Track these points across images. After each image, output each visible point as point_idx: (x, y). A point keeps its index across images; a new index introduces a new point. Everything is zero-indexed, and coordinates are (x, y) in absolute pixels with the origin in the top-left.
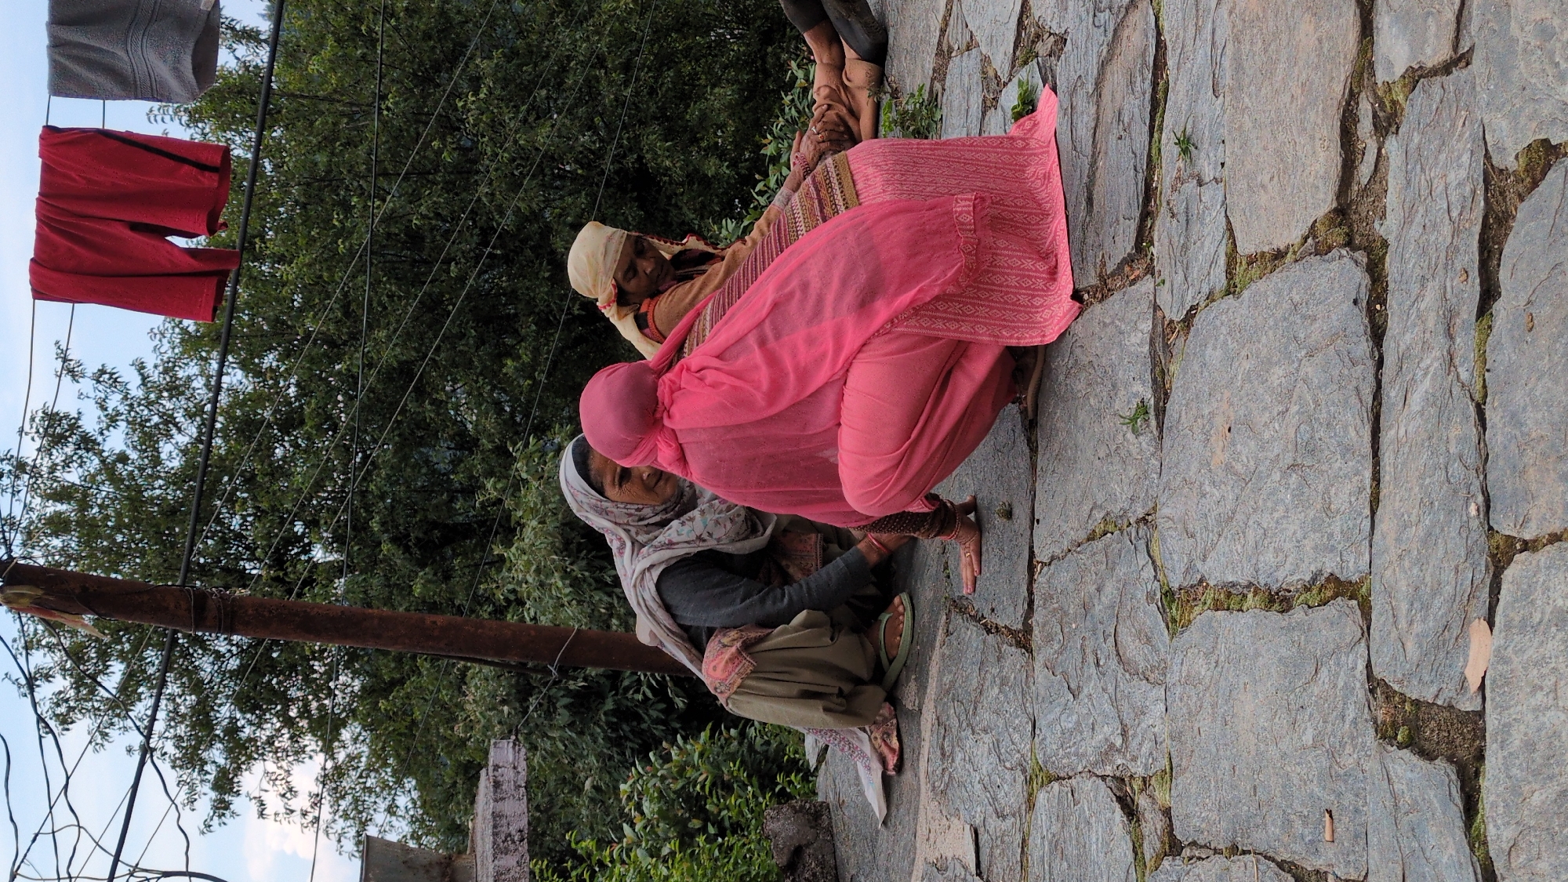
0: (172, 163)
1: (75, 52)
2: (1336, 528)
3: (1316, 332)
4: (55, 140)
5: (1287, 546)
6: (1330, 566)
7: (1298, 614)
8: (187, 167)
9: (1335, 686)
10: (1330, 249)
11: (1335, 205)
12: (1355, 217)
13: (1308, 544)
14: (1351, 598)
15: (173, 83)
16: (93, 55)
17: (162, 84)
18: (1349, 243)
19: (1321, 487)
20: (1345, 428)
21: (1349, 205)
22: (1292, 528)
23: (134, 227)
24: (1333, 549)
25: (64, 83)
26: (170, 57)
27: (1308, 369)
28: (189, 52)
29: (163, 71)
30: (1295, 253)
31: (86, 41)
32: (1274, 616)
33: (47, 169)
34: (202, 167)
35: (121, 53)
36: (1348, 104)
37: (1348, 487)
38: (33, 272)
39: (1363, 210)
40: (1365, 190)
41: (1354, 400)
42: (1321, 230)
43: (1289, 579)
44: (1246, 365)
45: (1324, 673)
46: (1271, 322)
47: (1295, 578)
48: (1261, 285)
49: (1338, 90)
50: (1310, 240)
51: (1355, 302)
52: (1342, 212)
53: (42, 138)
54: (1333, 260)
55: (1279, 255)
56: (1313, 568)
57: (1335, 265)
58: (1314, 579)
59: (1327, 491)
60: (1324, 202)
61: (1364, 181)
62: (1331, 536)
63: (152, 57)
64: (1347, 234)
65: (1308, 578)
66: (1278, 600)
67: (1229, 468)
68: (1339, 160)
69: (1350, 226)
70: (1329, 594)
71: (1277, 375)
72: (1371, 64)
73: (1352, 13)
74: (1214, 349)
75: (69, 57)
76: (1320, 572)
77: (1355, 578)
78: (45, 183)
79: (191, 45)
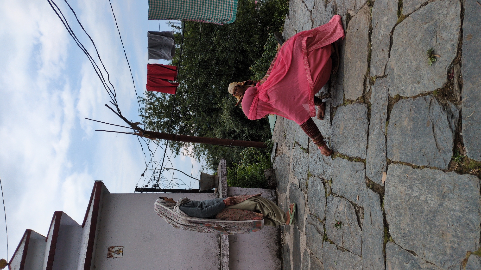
0: (168, 69)
1: (152, 52)
2: (361, 150)
3: (358, 116)
4: (149, 66)
5: (352, 150)
6: (359, 156)
7: (354, 162)
8: (170, 70)
9: (360, 176)
10: (361, 103)
11: (362, 95)
12: (365, 97)
13: (356, 151)
14: (363, 162)
15: (168, 57)
16: (155, 52)
17: (166, 57)
18: (364, 102)
19: (358, 142)
20: (363, 134)
21: (365, 95)
22: (353, 148)
23: (162, 79)
24: (360, 153)
25: (151, 57)
26: (167, 53)
27: (356, 122)
28: (171, 52)
29: (166, 55)
30: (355, 102)
31: (153, 50)
32: (350, 162)
33: (148, 70)
34: (173, 70)
35: (160, 52)
36: (365, 78)
37: (363, 144)
38: (146, 86)
39: (367, 96)
40: (367, 93)
41: (364, 130)
42: (360, 99)
43: (352, 156)
44: (346, 118)
45: (358, 173)
46: (351, 112)
47: (353, 156)
48: (349, 106)
49: (363, 76)
50: (358, 100)
51: (365, 113)
52: (363, 97)
53: (147, 66)
54: (362, 105)
55: (352, 101)
56: (356, 155)
57: (362, 106)
58: (357, 157)
59: (359, 143)
60: (360, 95)
61: (367, 92)
62: (360, 151)
63: (165, 53)
64: (364, 101)
65: (355, 156)
66: (350, 159)
67: (342, 134)
68: (363, 88)
69: (365, 99)
70: (359, 160)
71: (351, 121)
72: (369, 73)
73: (366, 63)
74: (341, 114)
75: (152, 53)
76: (358, 156)
77: (364, 159)
78: (148, 72)
79: (171, 51)
